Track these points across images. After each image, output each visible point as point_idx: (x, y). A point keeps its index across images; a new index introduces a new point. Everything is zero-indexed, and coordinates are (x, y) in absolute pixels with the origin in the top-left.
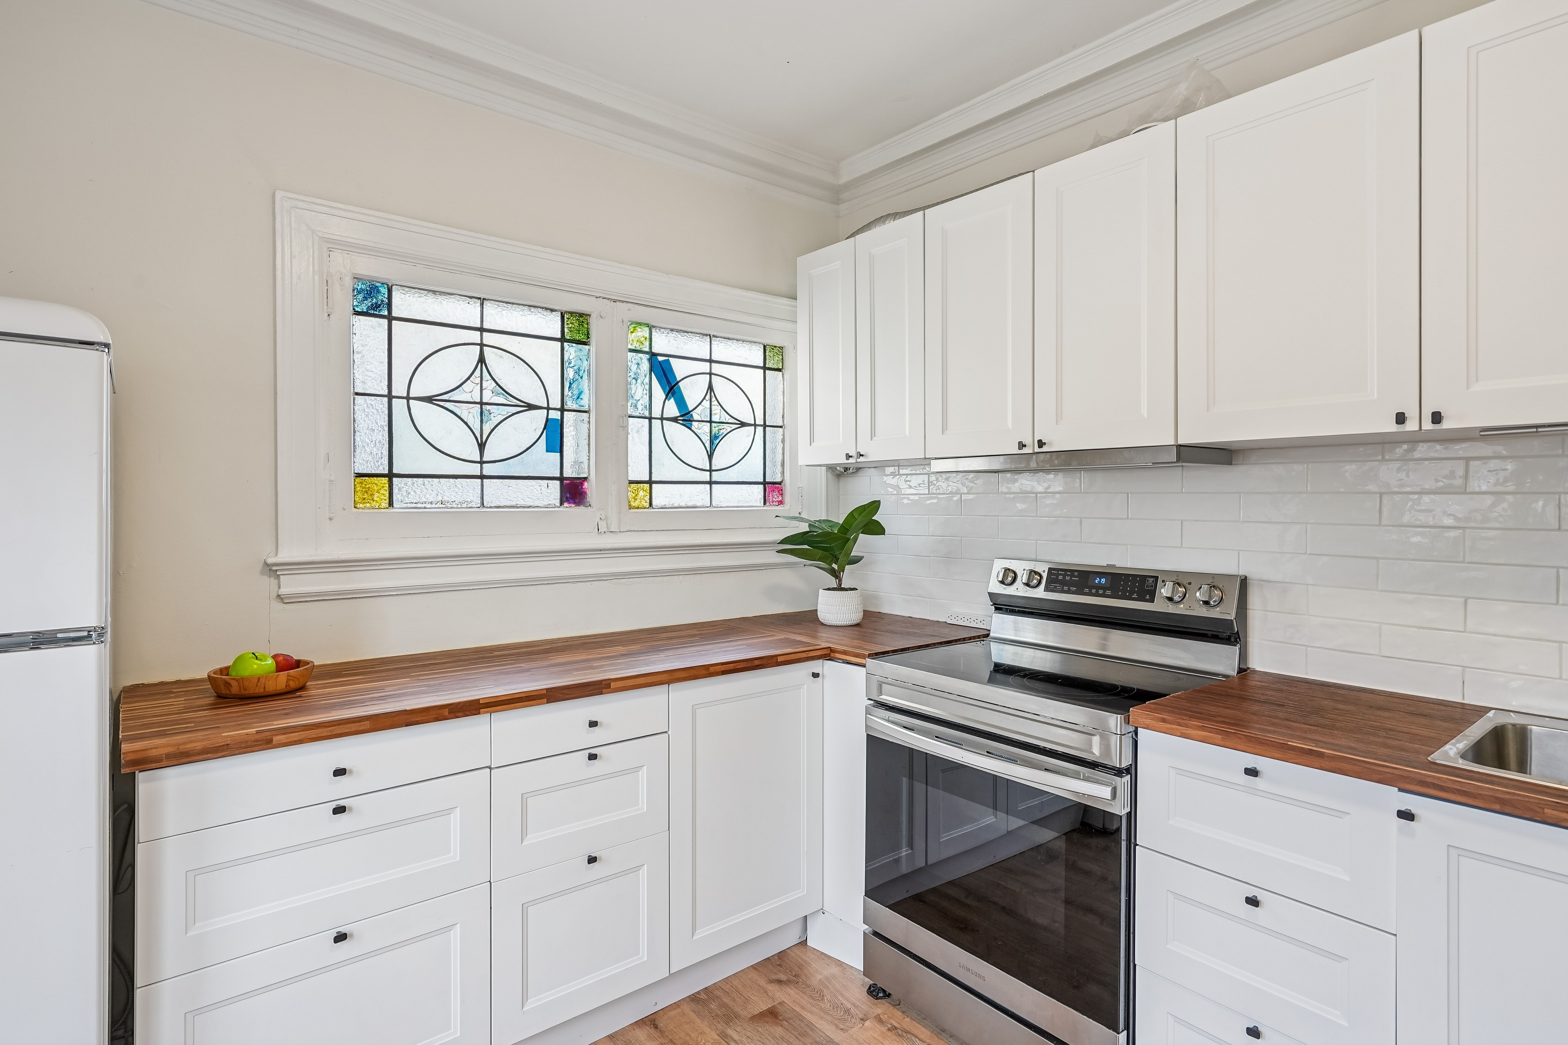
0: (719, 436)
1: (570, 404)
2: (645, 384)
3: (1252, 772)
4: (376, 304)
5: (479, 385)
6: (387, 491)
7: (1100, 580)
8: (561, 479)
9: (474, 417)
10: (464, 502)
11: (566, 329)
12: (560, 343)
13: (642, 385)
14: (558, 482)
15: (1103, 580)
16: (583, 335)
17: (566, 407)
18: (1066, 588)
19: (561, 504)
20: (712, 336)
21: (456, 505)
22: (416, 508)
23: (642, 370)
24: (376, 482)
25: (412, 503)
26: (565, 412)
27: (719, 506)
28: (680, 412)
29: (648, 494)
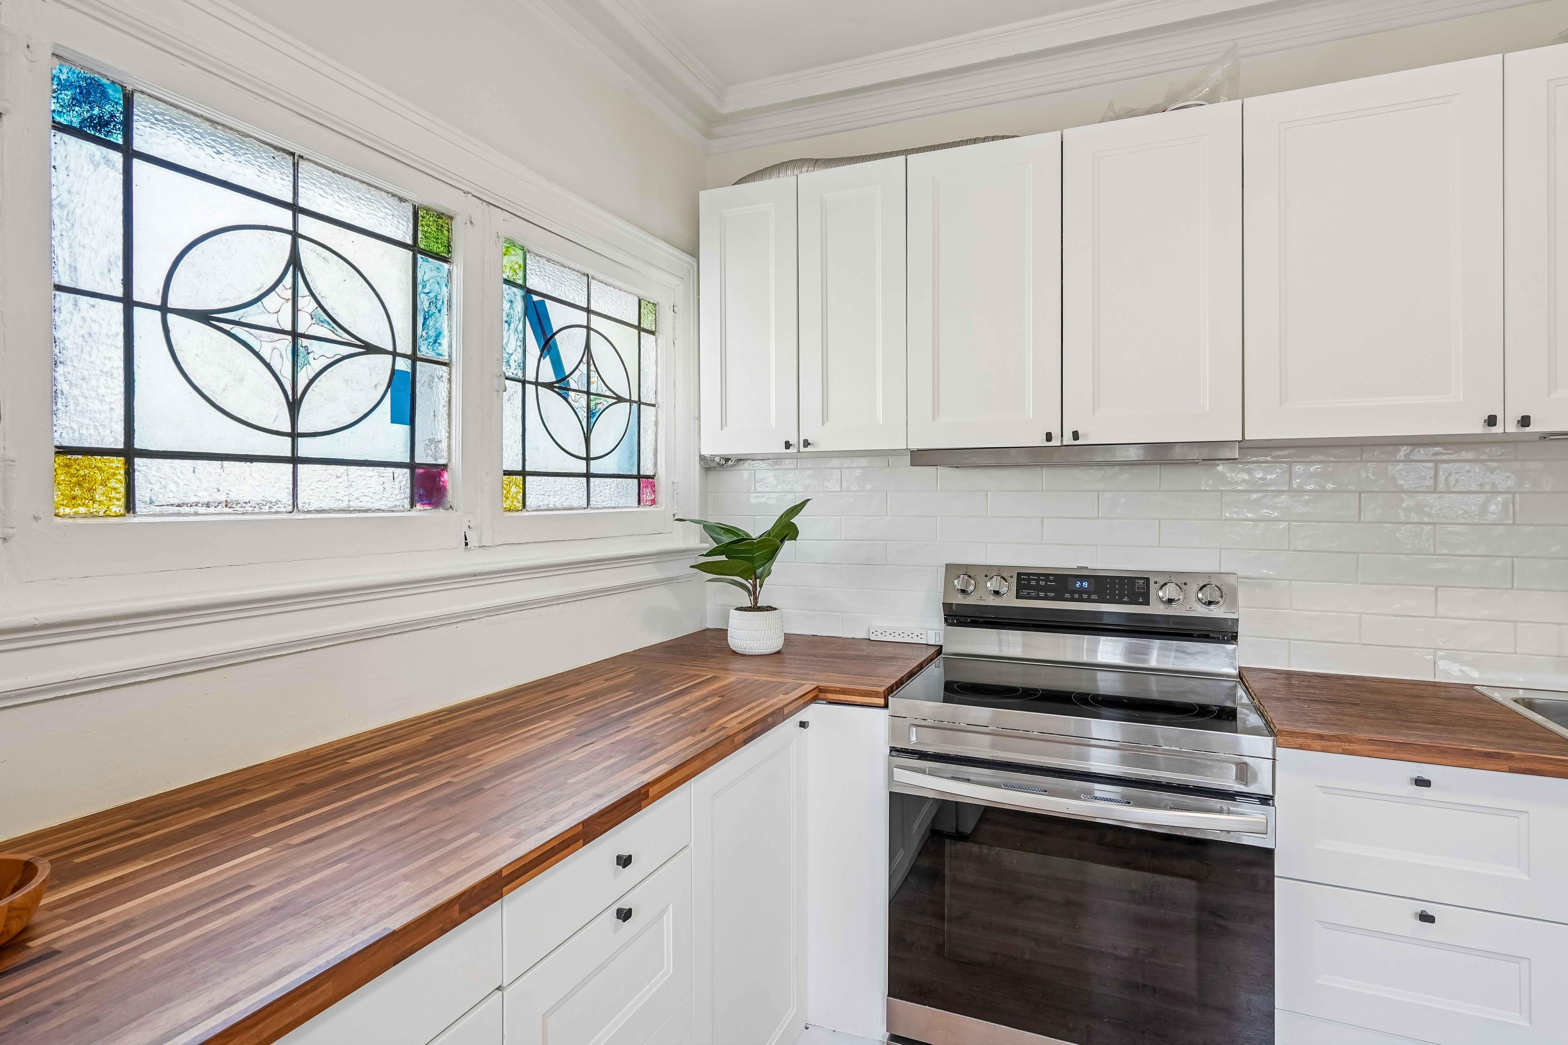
0: (596, 412)
1: (424, 350)
2: (519, 331)
3: (1423, 783)
4: (100, 118)
5: (290, 303)
6: (121, 482)
7: (1082, 584)
8: (412, 466)
9: (282, 357)
10: (264, 503)
11: (419, 233)
12: (411, 253)
13: (516, 332)
14: (407, 471)
15: (1085, 584)
16: (442, 246)
17: (419, 354)
18: (1042, 594)
19: (412, 505)
20: (590, 277)
21: (252, 509)
22: (179, 514)
23: (516, 311)
24: (100, 465)
25: (172, 505)
26: (418, 362)
27: (596, 506)
28: (556, 377)
29: (521, 491)
